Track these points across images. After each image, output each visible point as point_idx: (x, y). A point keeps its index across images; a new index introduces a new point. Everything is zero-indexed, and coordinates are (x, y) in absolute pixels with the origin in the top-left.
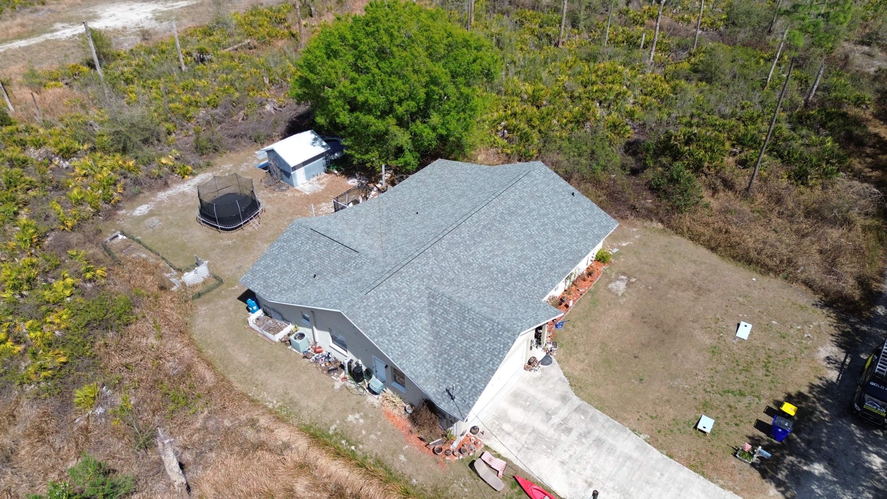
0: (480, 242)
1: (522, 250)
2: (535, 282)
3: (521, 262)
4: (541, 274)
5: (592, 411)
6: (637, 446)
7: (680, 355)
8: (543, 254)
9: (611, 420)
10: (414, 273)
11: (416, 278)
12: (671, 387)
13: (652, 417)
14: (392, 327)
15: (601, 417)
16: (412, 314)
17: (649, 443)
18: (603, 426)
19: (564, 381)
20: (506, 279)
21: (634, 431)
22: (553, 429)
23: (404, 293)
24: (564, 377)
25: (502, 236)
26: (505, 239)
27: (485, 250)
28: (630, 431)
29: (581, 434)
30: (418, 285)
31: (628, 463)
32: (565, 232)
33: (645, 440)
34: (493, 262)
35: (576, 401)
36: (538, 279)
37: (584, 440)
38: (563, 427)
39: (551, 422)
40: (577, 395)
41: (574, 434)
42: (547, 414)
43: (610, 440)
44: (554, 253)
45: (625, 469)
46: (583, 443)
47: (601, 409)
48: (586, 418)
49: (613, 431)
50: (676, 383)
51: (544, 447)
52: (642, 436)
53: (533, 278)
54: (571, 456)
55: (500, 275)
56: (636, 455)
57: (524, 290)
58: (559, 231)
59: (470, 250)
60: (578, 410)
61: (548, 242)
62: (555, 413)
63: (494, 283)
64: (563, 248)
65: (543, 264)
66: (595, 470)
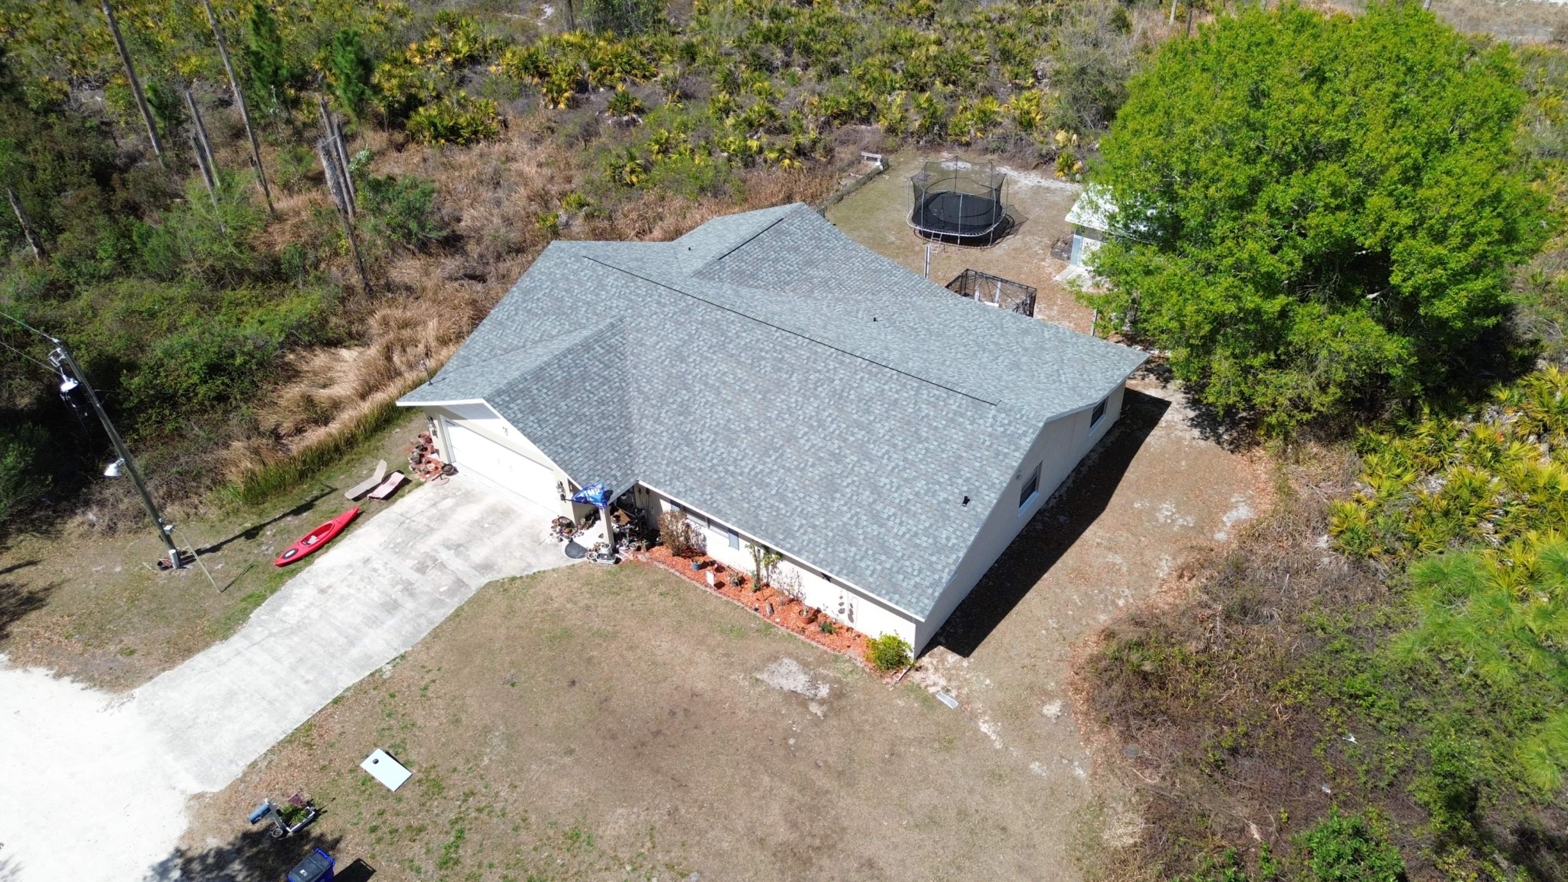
0: (739, 362)
1: (748, 430)
2: (676, 463)
3: (716, 433)
4: (701, 470)
5: (453, 604)
6: (371, 657)
7: (567, 760)
8: (754, 468)
9: (432, 627)
10: (638, 295)
11: (631, 300)
12: (487, 730)
13: (426, 689)
14: (538, 299)
15: (439, 616)
16: (564, 313)
17: (372, 675)
18: (421, 615)
19: (524, 570)
20: (670, 418)
21: (403, 657)
22: (428, 550)
23: (597, 295)
24: (535, 570)
25: (769, 391)
26: (764, 398)
27: (724, 374)
28: (402, 651)
29: (411, 584)
30: (617, 307)
31: (342, 640)
32: (833, 499)
33: (380, 670)
34: (700, 391)
35: (477, 582)
36: (685, 467)
37: (399, 587)
38: (429, 563)
39: (441, 549)
40: (489, 584)
41: (414, 576)
42: (459, 546)
43: (391, 622)
44: (762, 485)
45: (335, 635)
46: (393, 587)
47: (457, 614)
48: (441, 594)
49: (408, 628)
50: (496, 741)
51: (399, 540)
52: (389, 667)
53: (686, 457)
54: (375, 570)
55: (674, 406)
56: (355, 652)
57: (654, 448)
58: (830, 486)
59: (714, 353)
60: (460, 583)
61: (789, 470)
62: (458, 554)
63: (654, 402)
64: (782, 498)
65: (727, 471)
66: (343, 598)
